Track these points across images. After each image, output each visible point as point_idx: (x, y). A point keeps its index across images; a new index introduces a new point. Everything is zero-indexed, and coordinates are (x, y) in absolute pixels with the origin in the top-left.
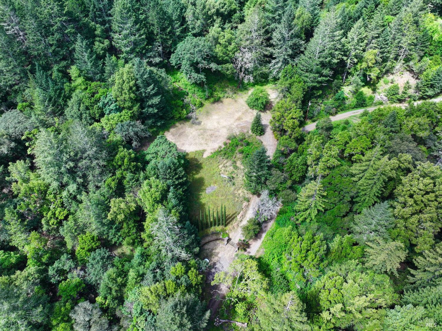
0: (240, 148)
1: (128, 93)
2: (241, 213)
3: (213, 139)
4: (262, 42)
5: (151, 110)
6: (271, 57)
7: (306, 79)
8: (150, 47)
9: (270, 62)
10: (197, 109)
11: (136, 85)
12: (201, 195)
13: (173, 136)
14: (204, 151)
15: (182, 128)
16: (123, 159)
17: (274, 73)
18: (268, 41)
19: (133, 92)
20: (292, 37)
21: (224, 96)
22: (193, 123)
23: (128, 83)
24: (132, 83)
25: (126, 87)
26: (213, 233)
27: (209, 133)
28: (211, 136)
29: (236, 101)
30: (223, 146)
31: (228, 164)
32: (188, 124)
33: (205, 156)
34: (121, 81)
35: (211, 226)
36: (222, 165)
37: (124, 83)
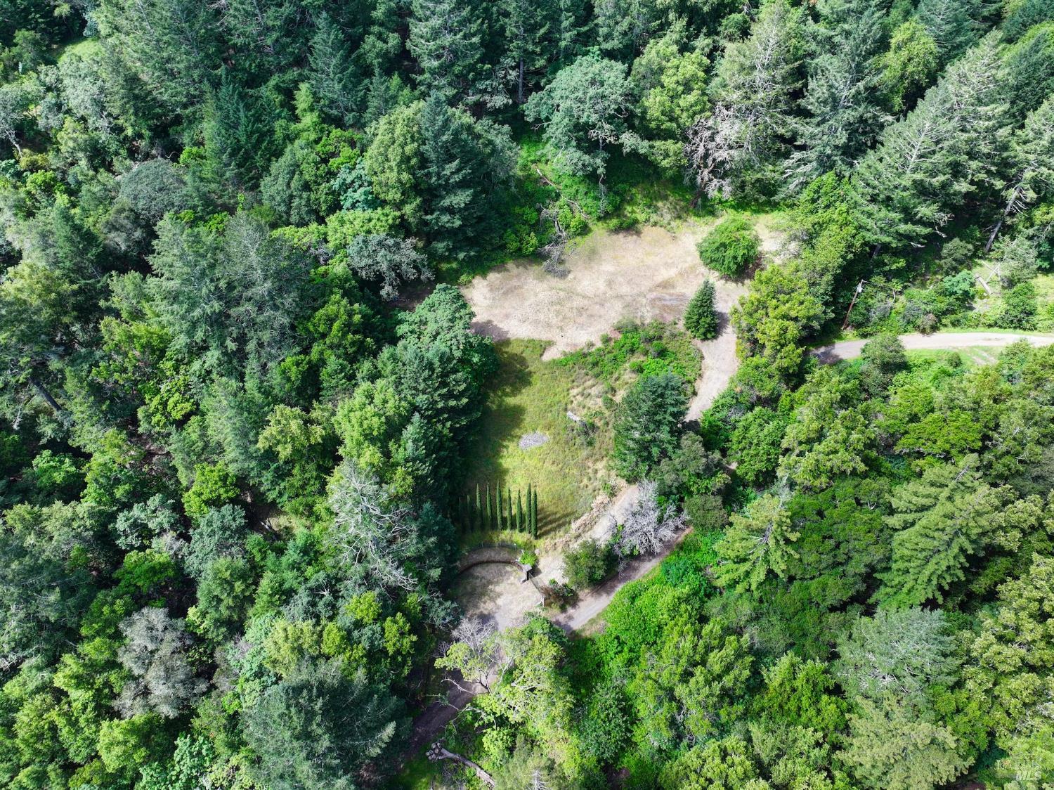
0: (637, 359)
1: (395, 169)
2: (584, 518)
3: (583, 319)
4: (777, 101)
5: (445, 218)
6: (790, 143)
7: (864, 220)
8: (488, 66)
9: (787, 155)
10: (570, 238)
11: (418, 153)
12: (507, 447)
13: (491, 290)
14: (550, 344)
15: (518, 276)
16: (331, 321)
17: (792, 187)
18: (794, 102)
19: (411, 170)
20: (856, 100)
21: (647, 220)
22: (549, 271)
23: (403, 146)
24: (409, 149)
25: (394, 155)
26: (504, 546)
27: (578, 302)
28: (581, 310)
29: (674, 238)
30: (599, 345)
31: (594, 391)
33: (549, 355)
34: (387, 137)
35: (504, 527)
36: (580, 389)
37: (393, 143)
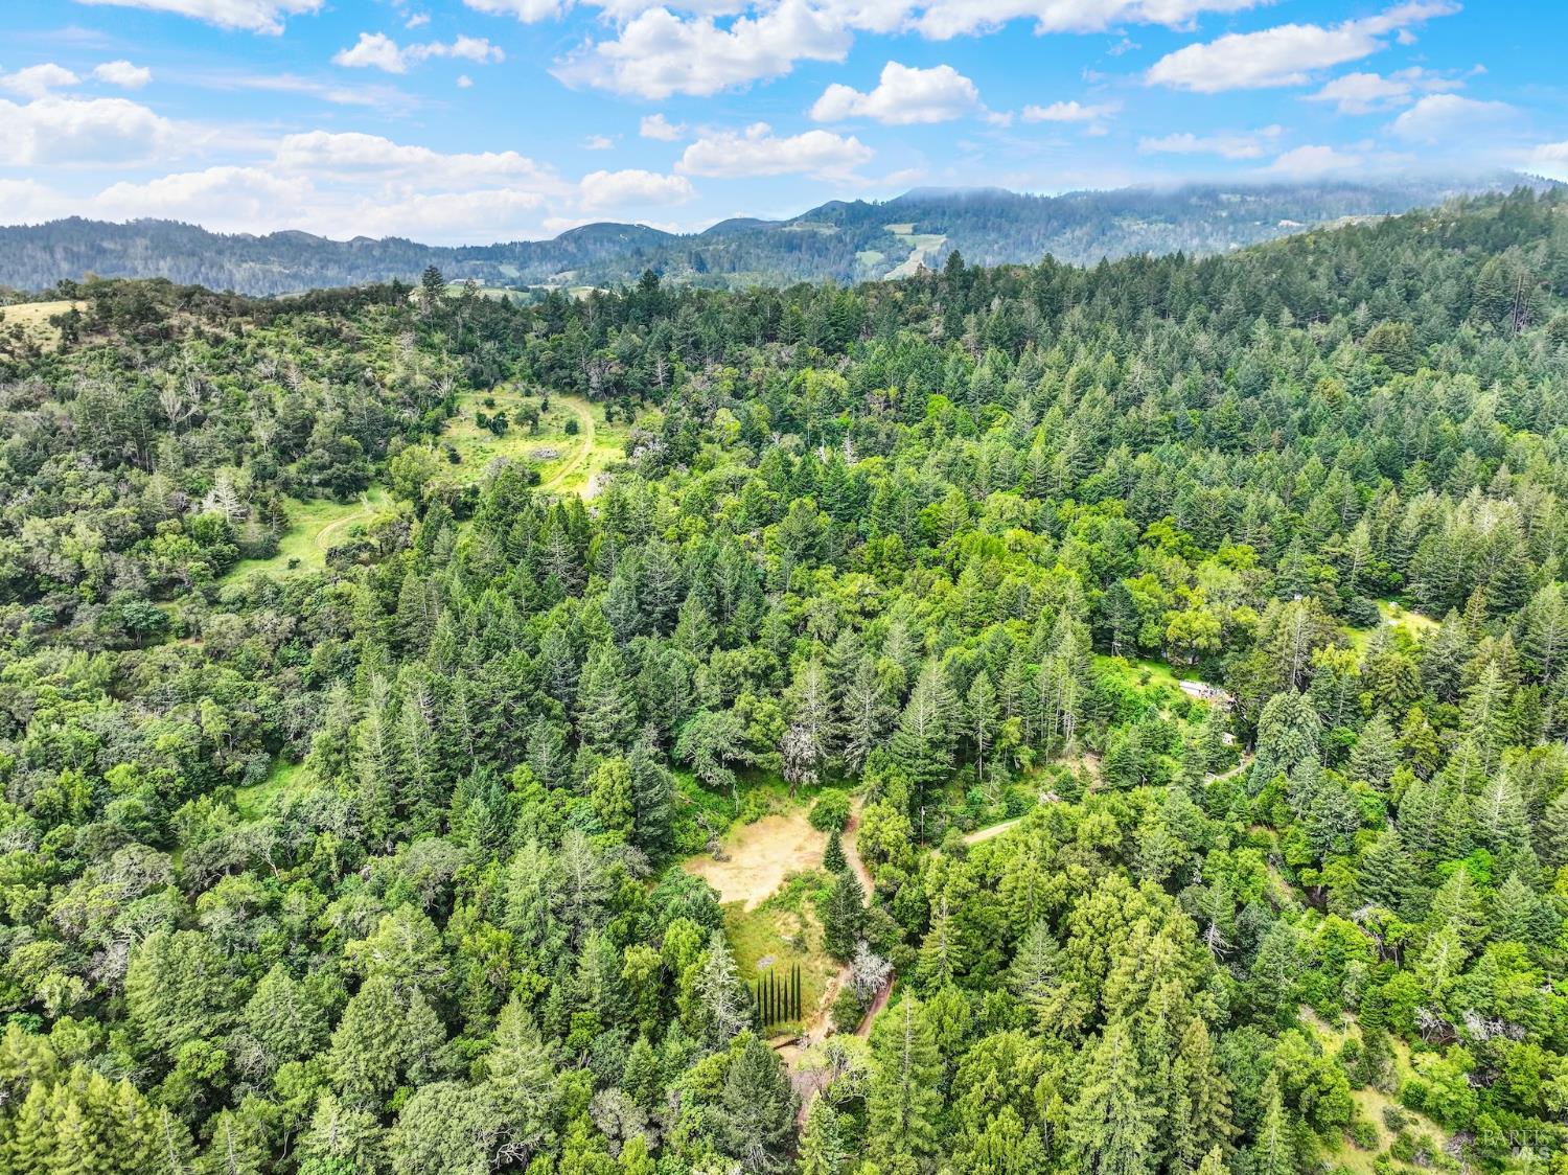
0: (806, 894)
1: (619, 800)
3: (758, 880)
4: (827, 717)
5: (651, 829)
6: (845, 738)
7: (909, 770)
9: (843, 748)
10: (720, 835)
11: (631, 787)
14: (744, 902)
17: (854, 765)
18: (838, 715)
19: (628, 799)
20: (876, 703)
22: (718, 859)
23: (621, 783)
24: (627, 784)
25: (617, 789)
26: (779, 1034)
27: (748, 872)
28: (754, 877)
29: (789, 820)
30: (777, 893)
31: (790, 920)
32: (707, 857)
33: (747, 909)
34: (609, 782)
36: (781, 921)
37: (614, 783)
